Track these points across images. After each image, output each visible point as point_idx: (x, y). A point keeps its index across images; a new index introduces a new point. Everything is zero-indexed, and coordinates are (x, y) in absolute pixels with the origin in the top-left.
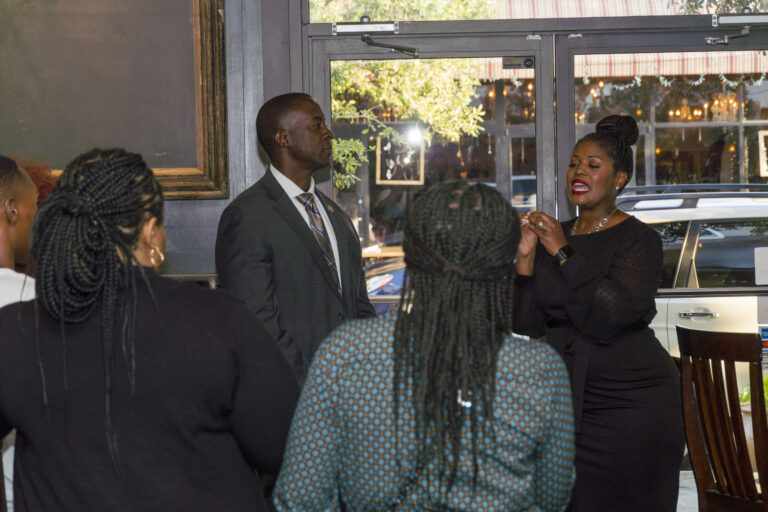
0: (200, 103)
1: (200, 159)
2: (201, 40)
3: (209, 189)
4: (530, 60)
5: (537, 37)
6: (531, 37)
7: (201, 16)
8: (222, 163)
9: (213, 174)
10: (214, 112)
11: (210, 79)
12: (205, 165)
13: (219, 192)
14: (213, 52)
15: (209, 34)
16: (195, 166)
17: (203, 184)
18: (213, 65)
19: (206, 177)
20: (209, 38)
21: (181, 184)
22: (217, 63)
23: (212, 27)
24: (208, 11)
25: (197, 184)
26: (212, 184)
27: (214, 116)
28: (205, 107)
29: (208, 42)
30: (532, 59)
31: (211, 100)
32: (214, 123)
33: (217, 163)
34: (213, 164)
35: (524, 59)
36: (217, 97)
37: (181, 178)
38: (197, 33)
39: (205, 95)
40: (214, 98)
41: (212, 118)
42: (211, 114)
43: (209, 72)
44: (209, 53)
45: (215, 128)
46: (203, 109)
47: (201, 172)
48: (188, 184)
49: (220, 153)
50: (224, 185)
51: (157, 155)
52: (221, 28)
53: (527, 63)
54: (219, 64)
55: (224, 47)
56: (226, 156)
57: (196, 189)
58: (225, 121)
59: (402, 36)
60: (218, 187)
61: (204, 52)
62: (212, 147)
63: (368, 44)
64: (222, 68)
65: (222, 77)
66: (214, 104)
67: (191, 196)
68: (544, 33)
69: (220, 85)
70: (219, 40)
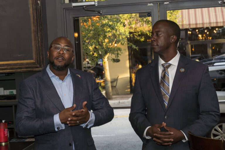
0: (33, 36)
1: (34, 57)
2: (33, 13)
3: (37, 68)
4: (149, 14)
5: (151, 4)
6: (149, 5)
7: (32, 4)
8: (41, 58)
9: (39, 62)
10: (38, 39)
11: (36, 27)
12: (36, 59)
13: (41, 68)
14: (37, 17)
15: (35, 11)
16: (32, 59)
17: (35, 66)
18: (37, 22)
19: (36, 63)
20: (35, 12)
21: (27, 66)
23: (36, 8)
24: (35, 2)
25: (34, 66)
26: (38, 65)
27: (38, 40)
29: (35, 14)
30: (151, 13)
31: (37, 35)
32: (38, 43)
33: (40, 58)
34: (39, 58)
35: (147, 13)
36: (39, 34)
37: (27, 64)
38: (31, 10)
39: (35, 33)
40: (38, 34)
41: (37, 42)
42: (37, 40)
43: (36, 25)
44: (36, 18)
45: (39, 45)
46: (34, 38)
47: (34, 61)
48: (30, 66)
49: (41, 54)
50: (42, 66)
51: (19, 56)
52: (39, 8)
53: (148, 15)
54: (39, 21)
55: (40, 15)
56: (43, 55)
57: (33, 68)
58: (42, 42)
59: (99, 7)
60: (40, 66)
61: (34, 17)
62: (38, 52)
63: (86, 10)
64: (40, 23)
65: (40, 26)
66: (38, 36)
67: (31, 70)
68: (154, 3)
69: (40, 29)
70: (39, 12)
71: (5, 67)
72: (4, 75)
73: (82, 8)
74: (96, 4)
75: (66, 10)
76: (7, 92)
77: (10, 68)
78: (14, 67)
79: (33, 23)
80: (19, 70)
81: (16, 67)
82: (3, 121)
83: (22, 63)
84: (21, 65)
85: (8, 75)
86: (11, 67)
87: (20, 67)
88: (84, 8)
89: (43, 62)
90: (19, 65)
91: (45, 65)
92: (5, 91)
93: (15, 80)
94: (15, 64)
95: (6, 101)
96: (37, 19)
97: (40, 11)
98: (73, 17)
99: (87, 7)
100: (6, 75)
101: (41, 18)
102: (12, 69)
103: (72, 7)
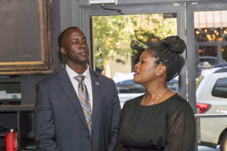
1: (43, 57)
2: (43, 9)
3: (46, 70)
5: (178, 4)
6: (175, 4)
8: (51, 60)
9: (48, 64)
11: (46, 25)
12: (44, 60)
13: (50, 71)
14: (47, 14)
15: (46, 7)
16: (41, 60)
17: (44, 68)
18: (47, 20)
19: (45, 65)
20: (46, 8)
21: (35, 68)
22: (49, 19)
23: (47, 4)
25: (41, 68)
26: (47, 68)
27: (48, 40)
28: (44, 36)
29: (45, 10)
30: (176, 14)
31: (46, 34)
32: (48, 43)
34: (48, 60)
35: (172, 14)
36: (49, 33)
37: (35, 65)
38: (41, 7)
39: (44, 32)
40: (48, 33)
41: (47, 41)
42: (47, 39)
43: (46, 22)
44: (46, 14)
45: (48, 45)
46: (44, 38)
47: (43, 63)
48: (38, 68)
49: (50, 55)
50: (52, 68)
51: (26, 56)
52: (50, 4)
53: (174, 16)
54: (50, 19)
55: (51, 12)
56: (52, 56)
57: (41, 70)
58: (52, 42)
59: (119, 5)
60: (50, 69)
61: (44, 14)
62: (47, 53)
63: (104, 9)
64: (51, 20)
65: (51, 24)
66: (48, 35)
67: (39, 73)
68: (181, 3)
69: (50, 27)
70: (49, 9)
71: (10, 69)
72: (8, 77)
73: (100, 6)
74: (116, 3)
75: (81, 8)
76: (10, 96)
77: (15, 70)
78: (20, 69)
79: (43, 21)
80: (26, 72)
81: (23, 69)
82: (12, 130)
83: (29, 65)
84: (27, 67)
85: (12, 77)
86: (17, 69)
87: (27, 68)
88: (102, 7)
89: (52, 64)
90: (26, 67)
91: (54, 67)
92: (8, 95)
93: (20, 83)
94: (21, 65)
95: (10, 106)
96: (47, 17)
97: (51, 7)
98: (89, 16)
99: (106, 6)
100: (10, 78)
101: (51, 15)
102: (18, 70)
103: (90, 5)
